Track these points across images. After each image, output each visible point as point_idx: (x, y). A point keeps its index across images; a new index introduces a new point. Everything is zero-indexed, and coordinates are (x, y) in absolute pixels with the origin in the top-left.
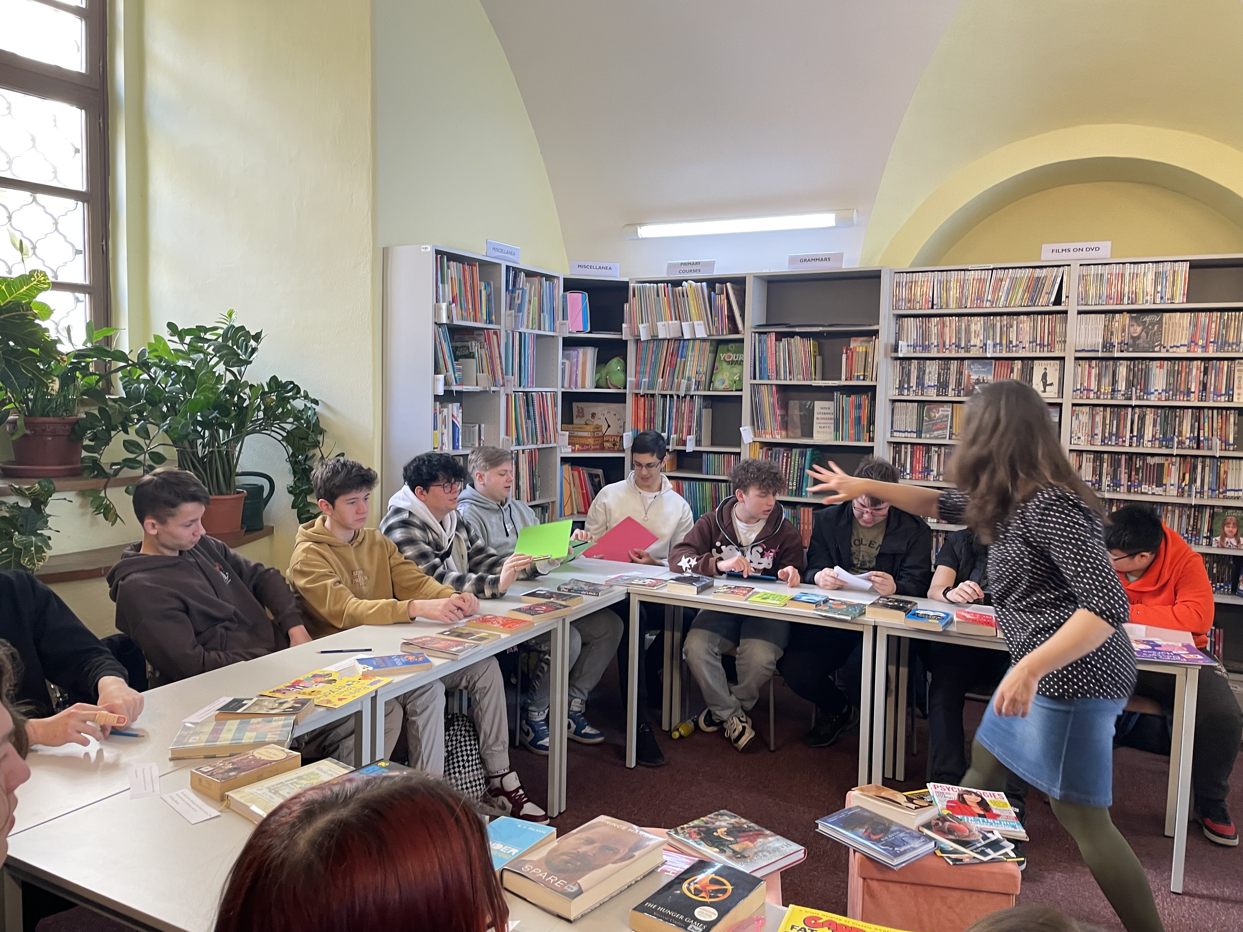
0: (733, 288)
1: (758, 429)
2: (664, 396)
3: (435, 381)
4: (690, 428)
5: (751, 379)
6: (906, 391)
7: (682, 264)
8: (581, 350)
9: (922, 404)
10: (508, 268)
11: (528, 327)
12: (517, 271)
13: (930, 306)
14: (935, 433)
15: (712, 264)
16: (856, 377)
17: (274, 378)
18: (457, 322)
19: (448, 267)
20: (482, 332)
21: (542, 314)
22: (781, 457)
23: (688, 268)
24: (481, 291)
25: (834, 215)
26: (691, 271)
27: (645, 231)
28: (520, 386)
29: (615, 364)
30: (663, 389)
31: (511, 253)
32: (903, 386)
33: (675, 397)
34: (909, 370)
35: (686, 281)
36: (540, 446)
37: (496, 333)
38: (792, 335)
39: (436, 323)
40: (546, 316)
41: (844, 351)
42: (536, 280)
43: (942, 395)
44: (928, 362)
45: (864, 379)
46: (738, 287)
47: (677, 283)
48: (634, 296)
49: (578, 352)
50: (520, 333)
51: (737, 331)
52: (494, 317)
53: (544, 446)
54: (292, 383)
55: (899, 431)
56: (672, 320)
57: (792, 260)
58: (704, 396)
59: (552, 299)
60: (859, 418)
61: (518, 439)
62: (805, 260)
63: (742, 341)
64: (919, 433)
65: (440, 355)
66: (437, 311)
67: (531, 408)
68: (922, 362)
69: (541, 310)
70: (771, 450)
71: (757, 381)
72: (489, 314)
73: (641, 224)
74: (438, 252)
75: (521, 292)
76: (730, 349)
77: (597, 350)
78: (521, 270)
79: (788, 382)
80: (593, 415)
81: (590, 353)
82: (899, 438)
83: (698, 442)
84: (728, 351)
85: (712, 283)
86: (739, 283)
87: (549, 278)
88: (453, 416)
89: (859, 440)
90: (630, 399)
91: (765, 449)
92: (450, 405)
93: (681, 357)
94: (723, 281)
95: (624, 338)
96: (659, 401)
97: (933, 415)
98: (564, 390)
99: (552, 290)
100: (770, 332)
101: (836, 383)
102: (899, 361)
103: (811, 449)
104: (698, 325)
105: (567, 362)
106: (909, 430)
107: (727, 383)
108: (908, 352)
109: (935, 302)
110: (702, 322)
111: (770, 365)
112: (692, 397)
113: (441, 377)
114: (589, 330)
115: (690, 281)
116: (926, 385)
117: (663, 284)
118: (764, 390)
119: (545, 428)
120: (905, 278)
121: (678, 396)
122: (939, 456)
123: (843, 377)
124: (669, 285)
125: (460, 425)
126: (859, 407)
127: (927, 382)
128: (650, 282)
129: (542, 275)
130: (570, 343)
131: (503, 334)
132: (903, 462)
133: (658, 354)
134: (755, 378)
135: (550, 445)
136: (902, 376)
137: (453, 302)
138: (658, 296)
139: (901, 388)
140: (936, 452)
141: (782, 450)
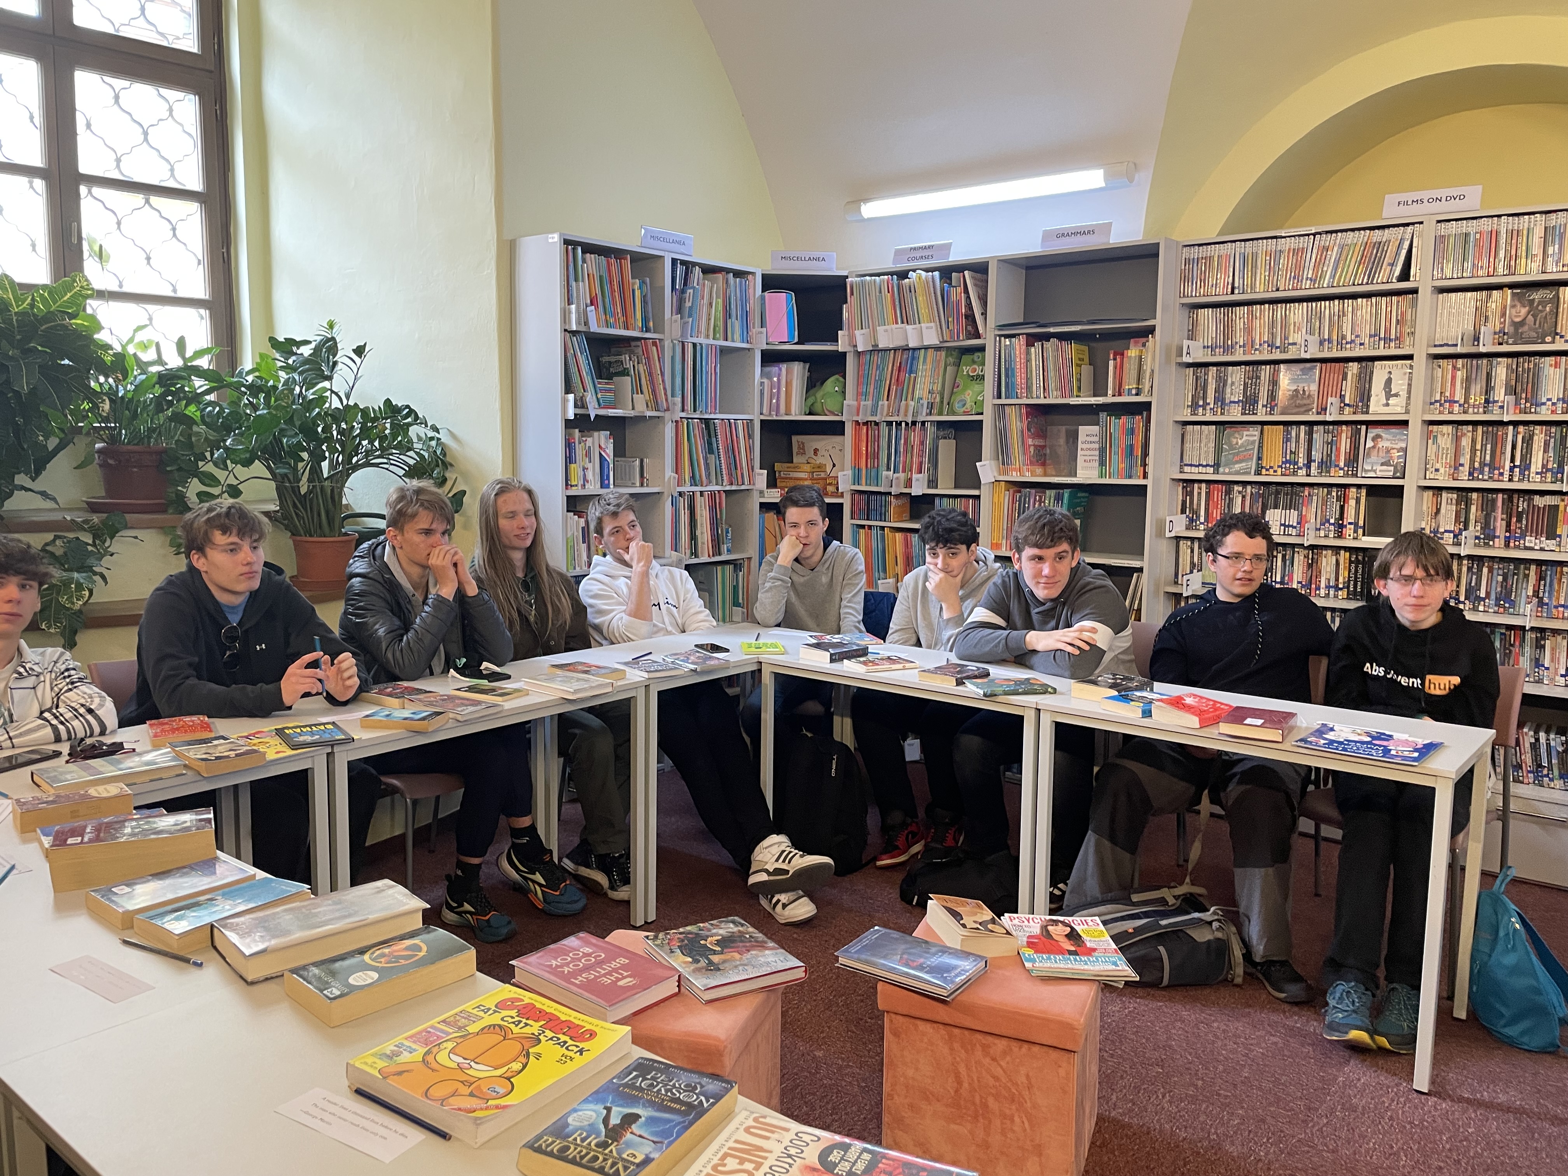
0: (973, 277)
1: (1003, 464)
2: (889, 424)
3: (565, 402)
4: (921, 464)
5: (994, 398)
6: (1200, 410)
7: (911, 249)
8: (784, 367)
9: (1222, 427)
10: (674, 261)
11: (707, 337)
12: (688, 265)
13: (1229, 290)
14: (1236, 466)
15: (948, 247)
16: (1126, 392)
17: (388, 402)
18: (594, 328)
19: (584, 261)
20: (639, 343)
21: (729, 321)
23: (918, 254)
24: (633, 291)
25: (1102, 171)
26: (922, 257)
27: (870, 210)
28: (695, 411)
29: (831, 385)
30: (888, 415)
31: (679, 243)
32: (1197, 403)
33: (903, 424)
34: (1206, 381)
35: (914, 271)
36: (728, 488)
37: (655, 344)
38: (1047, 337)
39: (565, 330)
40: (736, 325)
41: (1112, 356)
42: (720, 276)
43: (1249, 414)
44: (1230, 368)
45: (1137, 394)
46: (979, 275)
47: (903, 275)
48: (852, 294)
49: (780, 369)
50: (694, 345)
51: (978, 336)
52: (651, 324)
53: (734, 488)
55: (1191, 465)
56: (897, 323)
57: (1047, 236)
58: (938, 422)
59: (745, 300)
60: (1132, 446)
61: (693, 477)
62: (1063, 235)
63: (982, 349)
64: (1216, 466)
65: (573, 370)
66: (565, 316)
67: (714, 440)
68: (1223, 369)
69: (727, 314)
70: (1020, 492)
71: (1003, 401)
72: (645, 320)
73: (866, 200)
74: (567, 242)
75: (691, 291)
76: (976, 359)
77: (807, 366)
78: (694, 264)
79: (1042, 401)
80: (816, 451)
81: (797, 372)
82: (1191, 473)
83: (933, 482)
84: (974, 362)
85: (947, 272)
86: (980, 269)
87: (739, 274)
88: (600, 446)
89: (1130, 477)
90: (849, 429)
91: (1011, 491)
92: (596, 434)
93: (911, 372)
94: (960, 268)
95: (840, 350)
96: (884, 429)
97: (1234, 441)
98: (763, 417)
99: (744, 292)
100: (1019, 335)
101: (1100, 400)
102: (1192, 369)
103: (1069, 490)
104: (927, 328)
105: (765, 381)
106: (1205, 463)
107: (968, 406)
108: (1204, 355)
109: (1236, 285)
110: (933, 324)
111: (1019, 379)
112: (923, 423)
113: (571, 397)
114: (796, 340)
115: (918, 271)
116: (1227, 401)
117: (886, 277)
118: (1011, 413)
119: (734, 465)
120: (1195, 252)
121: (907, 424)
122: (1244, 497)
123: (1110, 392)
124: (895, 277)
125: (610, 458)
126: (1132, 431)
127: (1228, 397)
128: (871, 275)
129: (727, 271)
130: (771, 358)
131: (668, 345)
132: (1195, 507)
133: (883, 369)
134: (999, 397)
135: (743, 487)
136: (1196, 389)
137: (592, 304)
138: (880, 292)
139: (1194, 406)
140: (1240, 492)
141: (1033, 491)
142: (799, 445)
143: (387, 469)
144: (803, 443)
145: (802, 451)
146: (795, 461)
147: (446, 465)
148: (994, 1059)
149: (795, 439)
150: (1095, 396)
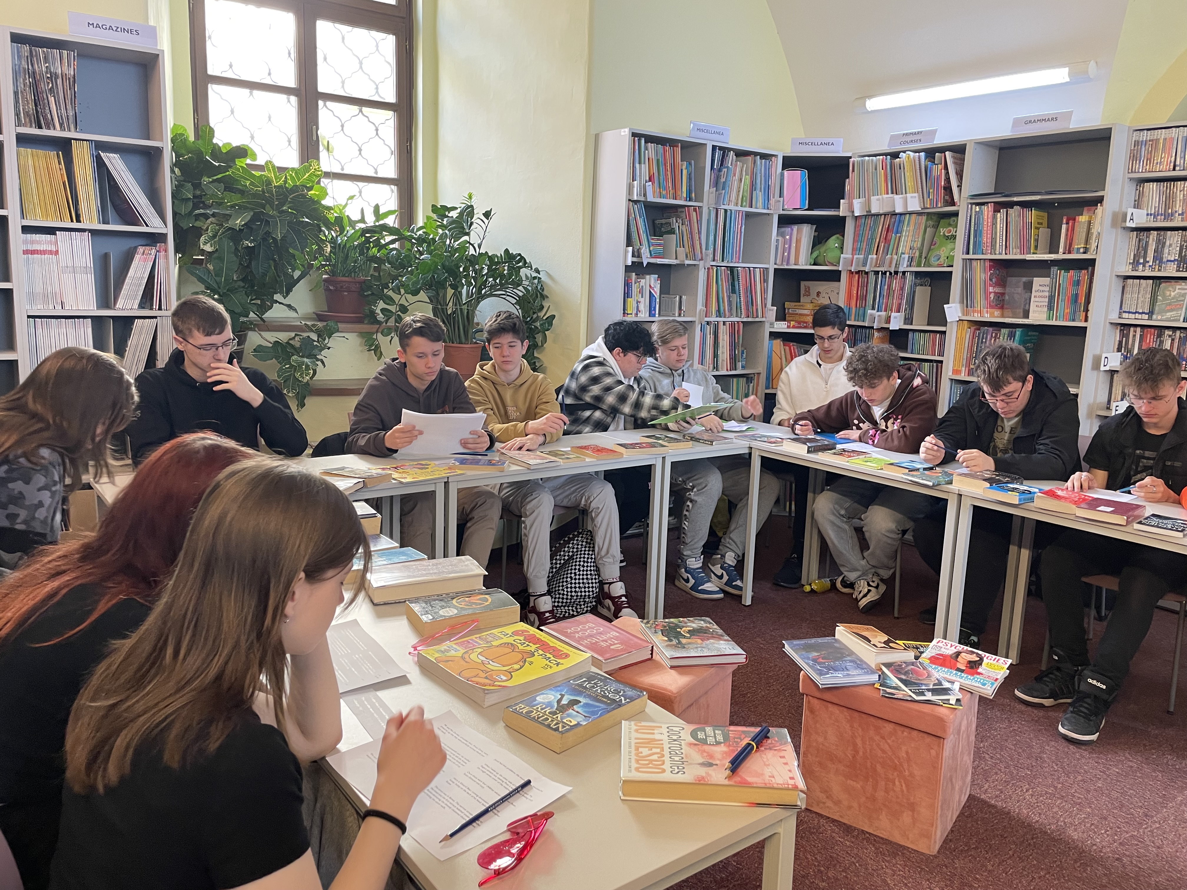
0: (953, 157)
1: (967, 307)
2: (877, 273)
3: (626, 252)
4: (899, 305)
5: (963, 254)
6: (1141, 267)
7: (904, 134)
8: (795, 228)
9: (1158, 281)
10: (714, 147)
11: (737, 205)
12: (725, 151)
13: (1172, 167)
14: (1168, 314)
15: (933, 133)
16: (1075, 250)
17: (507, 251)
18: (650, 198)
19: (646, 148)
20: (683, 210)
21: (754, 192)
22: (989, 337)
23: (908, 139)
24: (682, 170)
25: (1067, 69)
26: (912, 141)
27: (873, 104)
28: (723, 261)
29: (833, 242)
30: (876, 266)
31: (719, 133)
32: (1138, 261)
33: (888, 274)
34: (1147, 243)
35: (904, 152)
36: (745, 320)
37: (695, 210)
38: (1010, 205)
39: (629, 200)
40: (759, 196)
41: (1065, 221)
42: (750, 158)
43: (1182, 271)
44: (1169, 232)
45: (1084, 253)
46: (959, 155)
47: (895, 155)
48: (853, 171)
49: (792, 230)
50: (726, 211)
51: (953, 204)
52: (693, 195)
53: (750, 319)
54: (520, 255)
55: (1129, 312)
56: (888, 193)
57: (1017, 122)
58: (916, 272)
59: (768, 176)
60: (1077, 295)
61: (719, 311)
62: (1030, 122)
63: (956, 214)
64: (1151, 313)
65: (633, 229)
66: (630, 188)
67: (736, 283)
68: (1162, 233)
69: (753, 187)
70: (979, 329)
71: (971, 256)
72: (689, 192)
73: (870, 97)
74: (634, 135)
75: (726, 170)
76: (952, 223)
77: (814, 227)
78: (730, 149)
79: (1004, 257)
80: (818, 294)
81: (806, 232)
82: (1129, 319)
83: (909, 320)
84: (950, 225)
85: (931, 153)
86: (959, 150)
87: (765, 156)
88: (650, 286)
89: (1074, 320)
90: (844, 277)
91: (973, 328)
92: (647, 277)
93: (897, 233)
94: (942, 150)
95: (841, 214)
96: (872, 277)
97: (1168, 293)
98: (776, 267)
99: (768, 169)
100: (987, 203)
101: (1053, 257)
102: (1135, 233)
103: (1020, 330)
104: (912, 197)
105: (780, 238)
106: (1141, 311)
107: (942, 260)
108: (1147, 221)
109: (1178, 163)
110: (916, 195)
111: (986, 239)
112: (904, 273)
113: (630, 249)
114: (807, 207)
115: (907, 152)
116: (1165, 260)
117: (881, 157)
118: (977, 265)
119: (751, 302)
120: (1144, 136)
121: (891, 273)
122: (1173, 340)
123: (1061, 250)
124: (889, 157)
125: (657, 295)
126: (1078, 283)
127: (1166, 256)
128: (869, 156)
129: (756, 154)
130: (786, 221)
131: (705, 211)
132: (1129, 347)
133: (875, 230)
134: (968, 253)
135: (757, 320)
136: (1138, 250)
137: (650, 180)
138: (876, 169)
139: (1135, 263)
140: (1170, 336)
141: (991, 329)
142: (806, 289)
143: (504, 299)
144: (809, 288)
145: (808, 293)
146: (801, 301)
147: (544, 297)
148: (883, 738)
149: (803, 284)
150: (1050, 253)
